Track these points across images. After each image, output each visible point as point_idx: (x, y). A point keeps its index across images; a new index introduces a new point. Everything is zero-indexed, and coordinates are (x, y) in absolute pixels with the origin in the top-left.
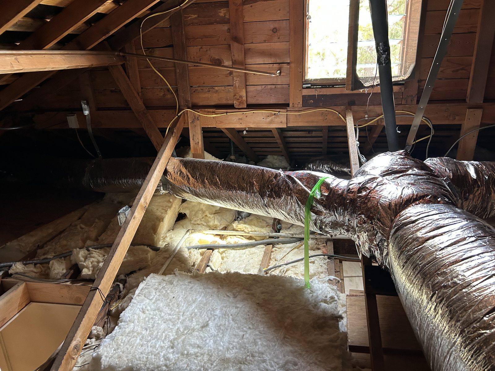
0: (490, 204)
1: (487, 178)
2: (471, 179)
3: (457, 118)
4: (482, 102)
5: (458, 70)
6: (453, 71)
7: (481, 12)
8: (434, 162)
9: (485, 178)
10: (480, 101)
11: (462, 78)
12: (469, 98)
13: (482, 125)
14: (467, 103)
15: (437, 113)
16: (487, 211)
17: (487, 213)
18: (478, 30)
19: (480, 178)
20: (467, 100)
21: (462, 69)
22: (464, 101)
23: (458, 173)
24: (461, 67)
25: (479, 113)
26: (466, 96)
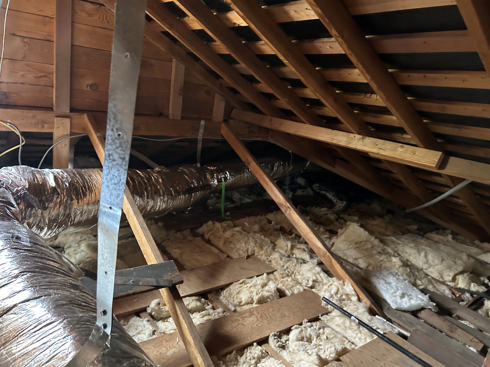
0: (73, 210)
1: (68, 185)
2: (50, 187)
3: (46, 126)
4: (68, 112)
5: (40, 77)
6: (35, 77)
7: (54, 20)
8: (8, 171)
9: (66, 185)
10: (67, 111)
11: (46, 86)
12: (55, 106)
13: (72, 134)
14: (54, 111)
15: (23, 120)
16: (71, 217)
17: (72, 219)
18: (55, 39)
19: (60, 186)
20: (54, 108)
21: (44, 76)
22: (51, 109)
23: (35, 182)
24: (43, 74)
25: (67, 122)
26: (52, 104)
